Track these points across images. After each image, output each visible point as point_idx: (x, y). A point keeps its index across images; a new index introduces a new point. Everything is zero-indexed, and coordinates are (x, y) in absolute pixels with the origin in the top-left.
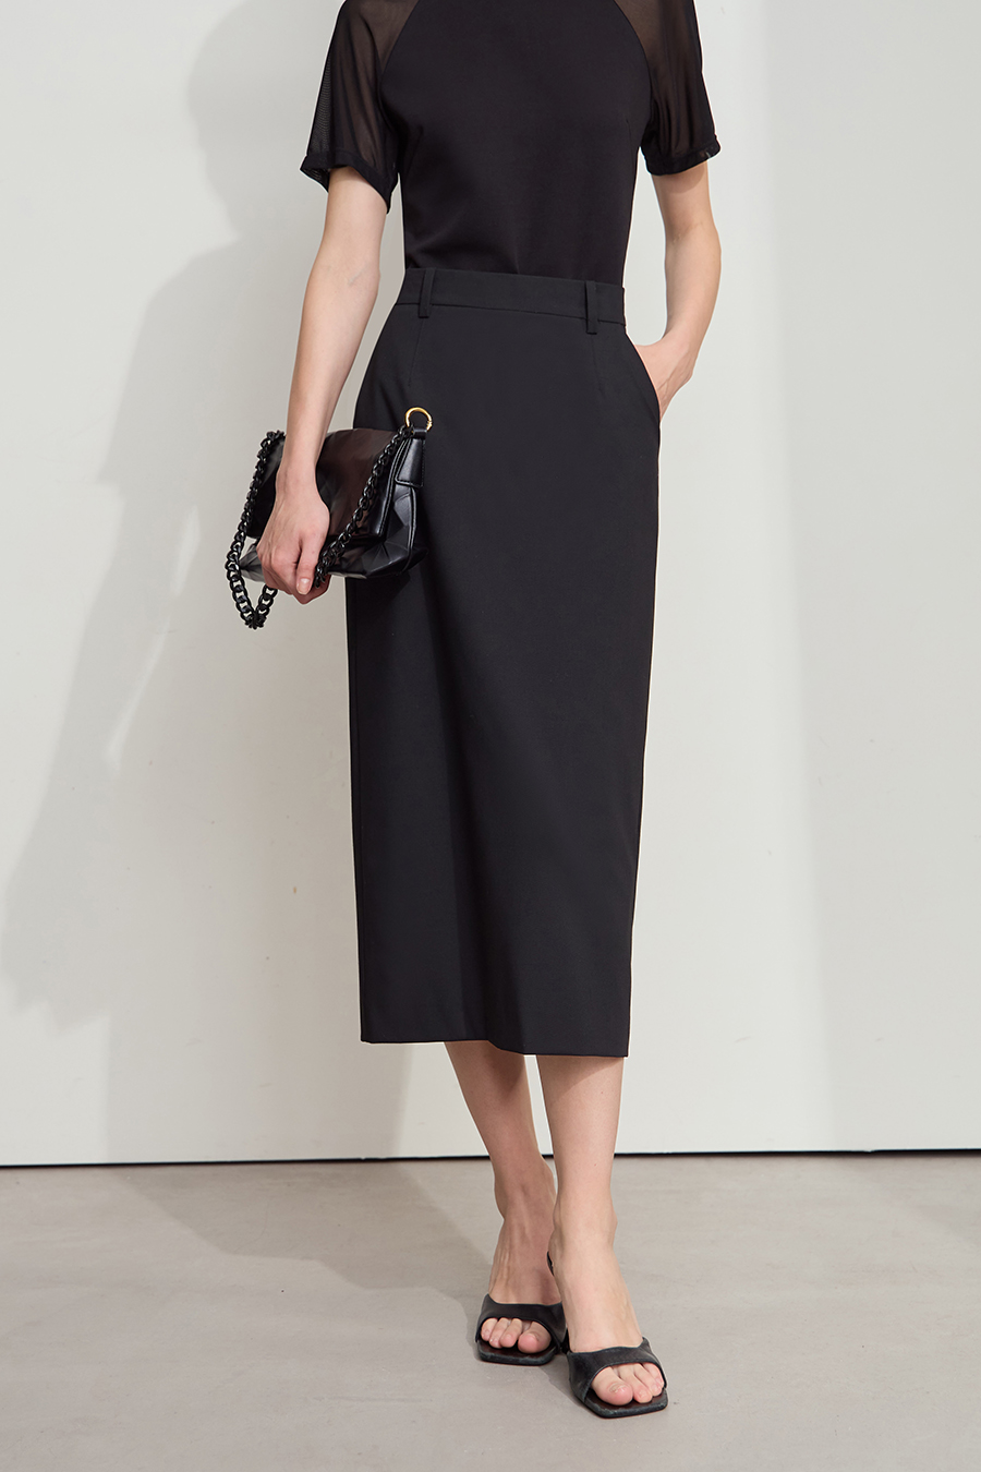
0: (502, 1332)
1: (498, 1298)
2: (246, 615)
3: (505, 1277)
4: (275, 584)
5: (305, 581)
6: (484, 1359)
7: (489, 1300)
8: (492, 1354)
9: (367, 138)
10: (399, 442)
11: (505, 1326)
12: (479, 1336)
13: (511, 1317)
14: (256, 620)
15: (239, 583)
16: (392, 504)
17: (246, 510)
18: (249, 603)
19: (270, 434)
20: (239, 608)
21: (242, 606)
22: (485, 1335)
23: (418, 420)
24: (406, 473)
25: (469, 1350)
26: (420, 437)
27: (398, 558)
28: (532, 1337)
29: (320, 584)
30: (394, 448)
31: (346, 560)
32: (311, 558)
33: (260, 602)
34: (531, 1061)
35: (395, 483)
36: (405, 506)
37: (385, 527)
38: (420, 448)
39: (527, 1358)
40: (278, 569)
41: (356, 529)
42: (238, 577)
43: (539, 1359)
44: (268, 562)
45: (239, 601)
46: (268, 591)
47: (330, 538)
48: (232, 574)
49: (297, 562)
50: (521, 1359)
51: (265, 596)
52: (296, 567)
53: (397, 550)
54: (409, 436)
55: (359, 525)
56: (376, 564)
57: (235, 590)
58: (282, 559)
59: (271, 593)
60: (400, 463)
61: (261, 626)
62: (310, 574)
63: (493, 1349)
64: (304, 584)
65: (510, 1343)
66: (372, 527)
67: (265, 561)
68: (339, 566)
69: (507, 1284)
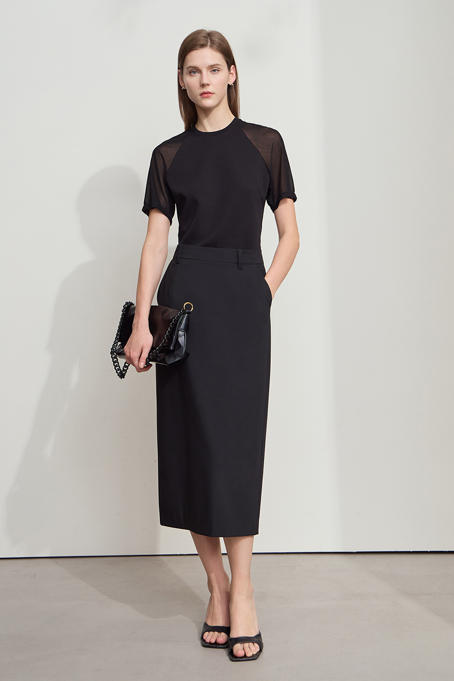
0: (210, 637)
1: (209, 624)
2: (118, 372)
3: (211, 616)
4: (130, 361)
5: (143, 363)
6: (204, 646)
7: (206, 624)
8: (206, 645)
9: (163, 200)
10: (181, 315)
11: (211, 635)
12: (202, 638)
13: (214, 631)
14: (122, 375)
15: (116, 359)
16: (177, 338)
17: (118, 332)
18: (120, 367)
19: (127, 303)
20: (115, 369)
21: (117, 368)
22: (204, 637)
23: (188, 307)
24: (182, 326)
25: (199, 643)
26: (189, 313)
27: (179, 359)
28: (222, 637)
29: (148, 366)
30: (178, 317)
31: (159, 357)
32: (145, 355)
33: (123, 369)
34: (221, 539)
35: (179, 330)
36: (182, 340)
37: (174, 347)
38: (188, 316)
39: (220, 646)
40: (133, 358)
41: (164, 346)
42: (116, 358)
43: (225, 646)
44: (129, 355)
45: (115, 366)
46: (126, 364)
47: (153, 348)
48: (113, 356)
49: (140, 356)
50: (218, 646)
51: (125, 366)
52: (140, 358)
53: (178, 355)
54: (184, 313)
55: (165, 345)
56: (171, 361)
57: (114, 362)
58: (135, 355)
59: (127, 365)
60: (181, 323)
61: (124, 378)
62: (145, 361)
63: (206, 643)
64: (142, 365)
65: (213, 641)
66: (169, 346)
67: (128, 354)
68: (157, 359)
69: (212, 618)
